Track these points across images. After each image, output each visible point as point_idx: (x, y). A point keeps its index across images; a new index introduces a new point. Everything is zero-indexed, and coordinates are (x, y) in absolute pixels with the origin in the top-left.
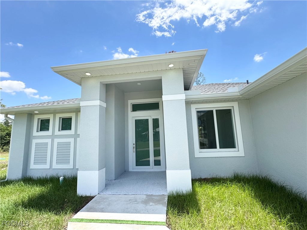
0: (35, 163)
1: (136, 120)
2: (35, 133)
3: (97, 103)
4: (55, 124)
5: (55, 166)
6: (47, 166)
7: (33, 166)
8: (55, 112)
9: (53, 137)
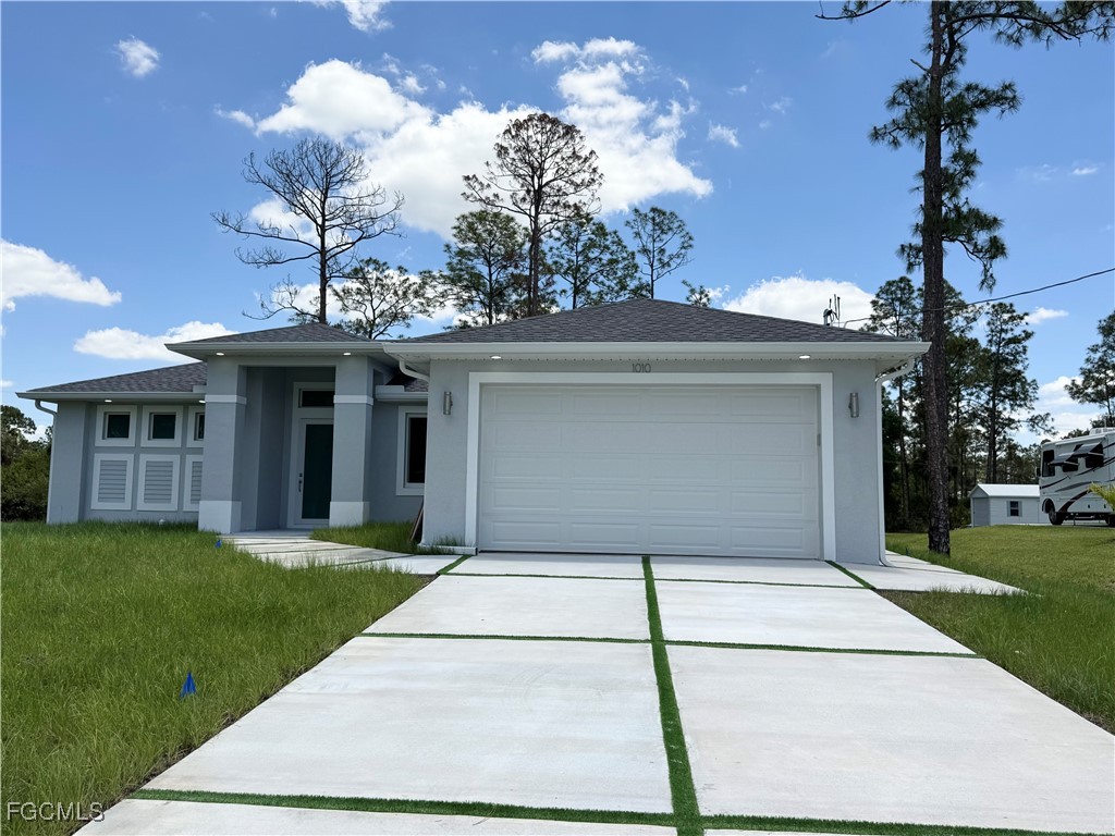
0: (101, 499)
1: (308, 426)
2: (100, 441)
3: (233, 398)
4: (141, 427)
5: (141, 505)
6: (127, 505)
7: (96, 504)
8: (140, 404)
9: (137, 450)
